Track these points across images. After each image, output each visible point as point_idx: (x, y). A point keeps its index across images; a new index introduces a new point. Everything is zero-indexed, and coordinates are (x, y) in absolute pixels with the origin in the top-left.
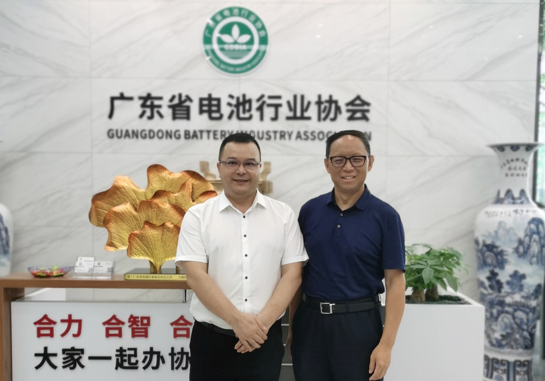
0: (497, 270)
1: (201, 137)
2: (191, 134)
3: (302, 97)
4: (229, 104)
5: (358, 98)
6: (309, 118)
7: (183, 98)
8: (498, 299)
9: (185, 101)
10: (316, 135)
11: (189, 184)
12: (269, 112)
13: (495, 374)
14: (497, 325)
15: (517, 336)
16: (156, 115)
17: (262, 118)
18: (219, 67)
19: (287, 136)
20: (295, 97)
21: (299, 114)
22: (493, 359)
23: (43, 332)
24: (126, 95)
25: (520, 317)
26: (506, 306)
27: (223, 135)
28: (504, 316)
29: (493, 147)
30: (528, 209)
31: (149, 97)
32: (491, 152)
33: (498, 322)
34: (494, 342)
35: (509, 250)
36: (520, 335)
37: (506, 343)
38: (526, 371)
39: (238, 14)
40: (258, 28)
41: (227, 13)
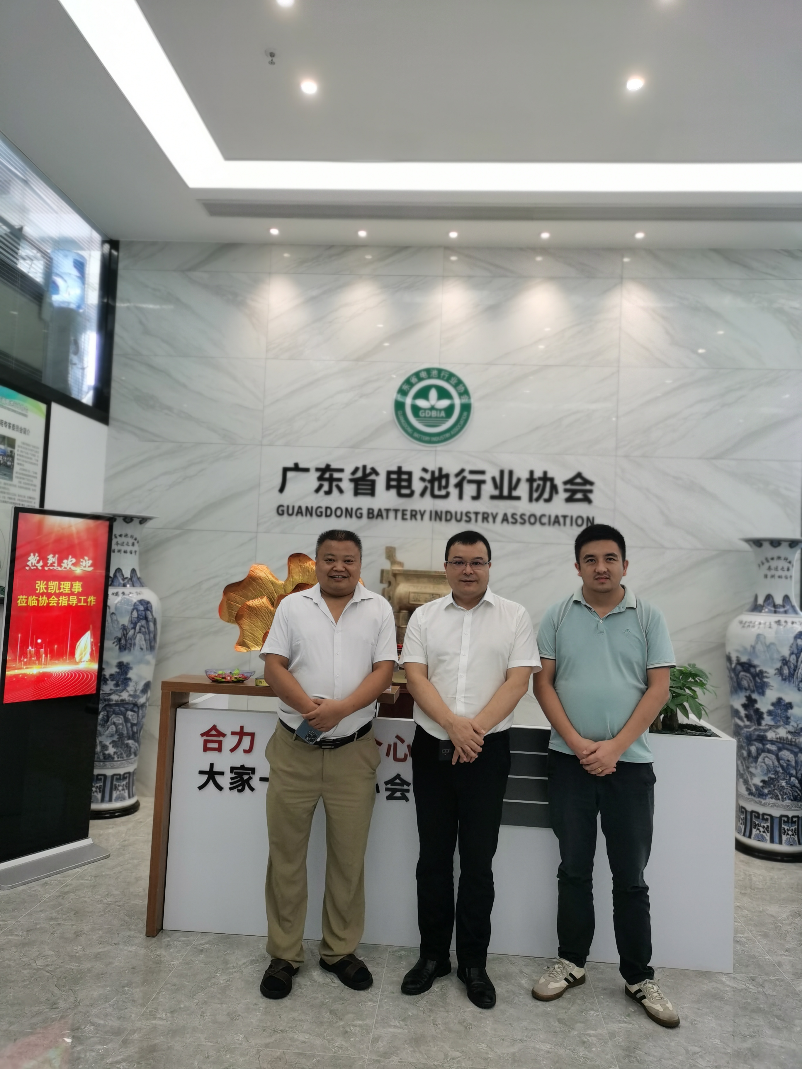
0: (755, 696)
1: (387, 517)
2: (376, 513)
3: (511, 473)
4: (422, 479)
5: (579, 475)
6: (518, 498)
7: (368, 471)
8: (757, 733)
9: (370, 474)
10: (526, 518)
12: (470, 490)
13: (755, 831)
15: (784, 783)
16: (335, 490)
17: (461, 497)
18: (411, 435)
19: (490, 519)
20: (502, 473)
21: (506, 492)
22: (752, 812)
23: (210, 745)
24: (301, 466)
25: (786, 758)
26: (768, 742)
27: (414, 515)
28: (765, 756)
29: (748, 541)
30: (795, 620)
31: (328, 468)
32: (746, 546)
33: (758, 763)
34: (754, 789)
35: (770, 670)
36: (786, 782)
37: (769, 791)
38: (795, 830)
39: (437, 376)
40: (459, 392)
41: (423, 375)
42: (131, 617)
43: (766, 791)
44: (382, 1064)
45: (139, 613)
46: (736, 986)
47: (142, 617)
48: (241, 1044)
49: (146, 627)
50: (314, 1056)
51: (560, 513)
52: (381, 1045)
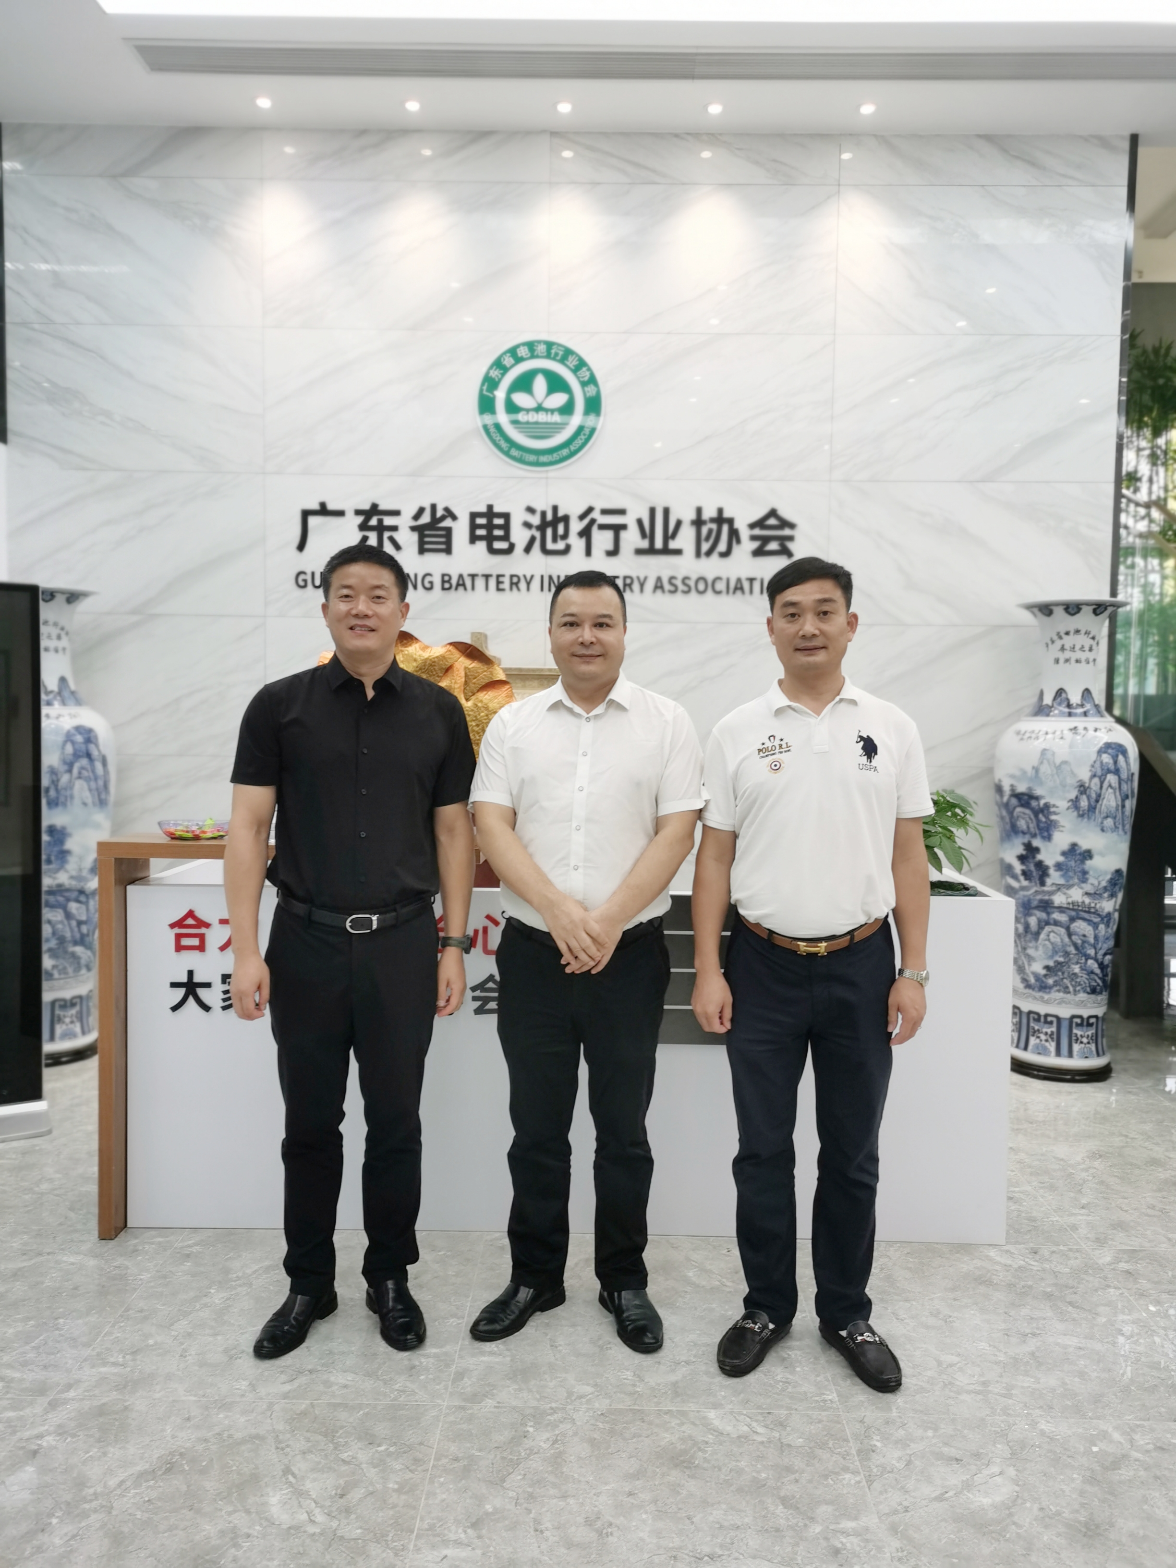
0: (1036, 843)
1: (473, 588)
2: (454, 582)
3: (666, 511)
4: (527, 525)
5: (773, 513)
6: (678, 552)
7: (440, 513)
8: (1039, 897)
9: (443, 518)
10: (692, 583)
11: (459, 667)
12: (602, 540)
13: (1033, 1041)
14: (1036, 948)
15: (1076, 969)
17: (588, 552)
18: (508, 454)
19: (636, 586)
20: (652, 511)
21: (659, 544)
22: (1030, 1012)
23: (185, 942)
24: (331, 507)
25: (1082, 932)
26: (1055, 910)
27: (515, 584)
28: (1050, 930)
29: (1030, 607)
30: (1098, 725)
31: (374, 510)
32: (1027, 617)
33: (1040, 941)
34: (1032, 980)
35: (1060, 802)
36: (1081, 967)
37: (1055, 982)
38: (1092, 1036)
39: (545, 354)
40: (582, 379)
41: (523, 352)
42: (63, 753)
43: (1050, 981)
44: (470, 1412)
45: (77, 746)
46: (1009, 1262)
47: (81, 754)
48: (243, 1396)
49: (89, 768)
50: (360, 1407)
51: (744, 574)
52: (468, 1385)
